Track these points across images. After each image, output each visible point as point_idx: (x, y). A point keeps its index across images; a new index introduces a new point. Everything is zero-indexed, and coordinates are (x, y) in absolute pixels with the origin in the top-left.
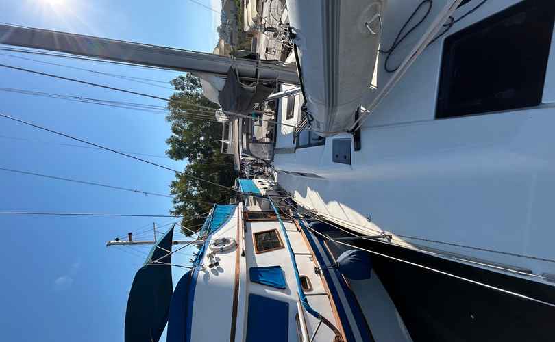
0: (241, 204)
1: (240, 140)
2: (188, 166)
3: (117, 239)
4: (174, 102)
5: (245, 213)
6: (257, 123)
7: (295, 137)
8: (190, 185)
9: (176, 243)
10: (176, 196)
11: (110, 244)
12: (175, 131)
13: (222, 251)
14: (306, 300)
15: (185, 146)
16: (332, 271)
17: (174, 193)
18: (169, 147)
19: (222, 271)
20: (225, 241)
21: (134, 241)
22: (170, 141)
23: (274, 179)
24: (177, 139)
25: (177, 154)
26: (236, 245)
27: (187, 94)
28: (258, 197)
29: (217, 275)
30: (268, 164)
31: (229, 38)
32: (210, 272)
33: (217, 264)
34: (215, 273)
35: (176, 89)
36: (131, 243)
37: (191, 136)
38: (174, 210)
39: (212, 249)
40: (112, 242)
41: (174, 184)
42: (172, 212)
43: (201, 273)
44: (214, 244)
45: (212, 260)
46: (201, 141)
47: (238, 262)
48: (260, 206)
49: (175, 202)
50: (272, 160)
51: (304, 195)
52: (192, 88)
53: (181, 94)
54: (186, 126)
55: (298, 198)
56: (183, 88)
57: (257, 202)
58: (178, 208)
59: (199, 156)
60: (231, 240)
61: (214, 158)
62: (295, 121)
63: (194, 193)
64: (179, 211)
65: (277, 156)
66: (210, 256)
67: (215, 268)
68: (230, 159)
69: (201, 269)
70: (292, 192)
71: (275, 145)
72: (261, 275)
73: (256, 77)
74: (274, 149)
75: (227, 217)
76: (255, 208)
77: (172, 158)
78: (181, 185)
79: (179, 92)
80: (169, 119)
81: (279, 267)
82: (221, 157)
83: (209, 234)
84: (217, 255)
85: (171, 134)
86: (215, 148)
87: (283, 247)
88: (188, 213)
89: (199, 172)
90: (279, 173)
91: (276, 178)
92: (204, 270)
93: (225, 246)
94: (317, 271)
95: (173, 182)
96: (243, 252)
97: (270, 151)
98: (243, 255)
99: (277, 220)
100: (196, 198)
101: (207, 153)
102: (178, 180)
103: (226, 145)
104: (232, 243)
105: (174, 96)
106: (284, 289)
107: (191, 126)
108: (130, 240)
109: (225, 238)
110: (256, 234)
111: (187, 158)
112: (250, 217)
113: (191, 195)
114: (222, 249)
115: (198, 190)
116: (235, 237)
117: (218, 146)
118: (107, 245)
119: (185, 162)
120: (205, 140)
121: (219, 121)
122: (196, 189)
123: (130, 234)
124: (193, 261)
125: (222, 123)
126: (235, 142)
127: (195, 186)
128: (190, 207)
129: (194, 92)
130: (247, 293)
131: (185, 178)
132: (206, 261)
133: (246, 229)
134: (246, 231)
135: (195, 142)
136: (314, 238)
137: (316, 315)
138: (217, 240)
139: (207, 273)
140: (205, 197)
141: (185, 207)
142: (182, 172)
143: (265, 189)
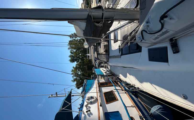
0: (96, 79)
1: (94, 54)
2: (76, 64)
3: (52, 95)
4: (71, 43)
5: (98, 83)
6: (99, 47)
7: (120, 50)
8: (77, 71)
9: (73, 96)
11: (50, 97)
12: (71, 53)
13: (91, 103)
15: (75, 57)
16: (149, 119)
17: (72, 74)
18: (70, 59)
19: (92, 114)
20: (92, 98)
22: (70, 56)
23: (108, 68)
24: (72, 56)
25: (72, 61)
26: (97, 100)
27: (74, 40)
28: (103, 76)
30: (105, 63)
32: (87, 115)
33: (89, 111)
34: (89, 115)
35: (71, 38)
37: (77, 54)
38: (73, 80)
39: (87, 102)
40: (50, 96)
42: (72, 81)
43: (83, 115)
44: (88, 99)
45: (87, 109)
46: (80, 56)
47: (99, 109)
48: (104, 79)
49: (73, 77)
50: (108, 61)
51: (126, 76)
52: (76, 38)
53: (72, 40)
54: (75, 51)
55: (122, 77)
56: (73, 38)
57: (102, 78)
58: (74, 79)
59: (80, 61)
60: (94, 97)
61: (85, 61)
62: (119, 43)
64: (74, 80)
65: (110, 60)
66: (86, 106)
67: (89, 112)
68: (90, 61)
69: (83, 113)
70: (118, 74)
71: (109, 55)
72: (110, 116)
73: (102, 18)
74: (109, 56)
76: (102, 80)
77: (71, 62)
78: (75, 71)
80: (69, 49)
81: (118, 112)
82: (87, 60)
83: (85, 94)
84: (89, 105)
85: (70, 54)
86: (85, 57)
87: (118, 100)
88: (78, 80)
89: (80, 66)
90: (111, 66)
91: (109, 68)
92: (84, 114)
93: (92, 100)
95: (72, 70)
96: (101, 104)
97: (107, 58)
98: (101, 106)
99: (113, 86)
100: (80, 75)
101: (82, 59)
102: (74, 69)
103: (89, 56)
104: (95, 99)
105: (70, 41)
107: (77, 50)
108: (57, 95)
109: (92, 96)
110: (105, 93)
111: (76, 62)
112: (101, 85)
113: (78, 74)
114: (91, 102)
115: (80, 72)
116: (96, 96)
117: (86, 57)
118: (49, 98)
120: (82, 55)
121: (85, 47)
122: (79, 72)
123: (56, 93)
124: (79, 109)
125: (87, 48)
126: (92, 55)
127: (79, 71)
128: (78, 78)
129: (77, 39)
131: (76, 68)
132: (85, 109)
133: (100, 91)
135: (78, 56)
138: (89, 97)
139: (85, 115)
140: (83, 75)
141: (76, 78)
142: (75, 66)
143: (105, 72)
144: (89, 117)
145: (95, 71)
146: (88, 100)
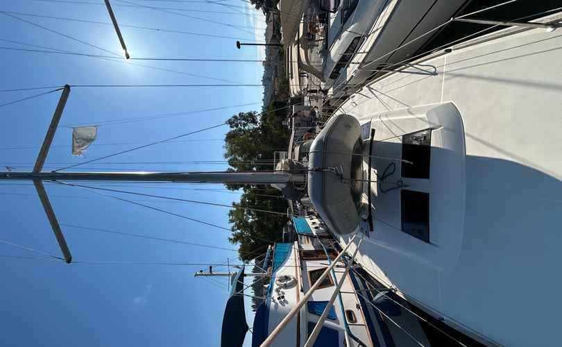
0: (296, 242)
2: (243, 195)
3: (201, 271)
4: (230, 137)
5: (300, 252)
8: (245, 213)
9: (245, 275)
10: (233, 224)
11: (197, 275)
12: (231, 163)
13: (286, 287)
14: (348, 328)
16: (370, 308)
17: (232, 221)
19: (287, 303)
20: (287, 278)
21: (214, 273)
26: (296, 282)
27: (240, 130)
29: (284, 305)
31: (274, 71)
32: (279, 303)
33: (283, 297)
34: (282, 304)
35: (231, 127)
36: (212, 275)
38: (232, 237)
39: (278, 285)
40: (198, 273)
41: (231, 213)
42: (230, 239)
43: (273, 304)
45: (279, 294)
47: (298, 296)
48: (313, 244)
49: (233, 230)
52: (245, 125)
53: (235, 131)
54: (240, 158)
56: (237, 126)
57: (309, 240)
58: (236, 235)
60: (291, 277)
63: (250, 221)
64: (236, 239)
66: (278, 291)
67: (282, 300)
69: (272, 300)
72: (316, 308)
75: (286, 256)
76: (308, 246)
77: (229, 189)
78: (237, 214)
79: (233, 129)
80: (226, 156)
83: (274, 271)
84: (282, 290)
85: (228, 166)
87: (332, 285)
88: (245, 240)
89: (254, 201)
92: (274, 301)
93: (287, 282)
94: (358, 306)
95: (231, 211)
96: (302, 289)
98: (302, 291)
99: (326, 259)
100: (252, 225)
102: (235, 209)
104: (292, 280)
105: (230, 133)
106: (334, 319)
107: (245, 159)
108: (211, 271)
109: (287, 275)
110: (311, 272)
111: (242, 188)
112: (305, 256)
113: (247, 222)
114: (285, 284)
115: (253, 218)
116: (294, 275)
118: (195, 276)
119: (241, 191)
122: (251, 217)
123: (211, 267)
127: (250, 214)
128: (247, 234)
129: (246, 128)
130: (306, 320)
131: (241, 207)
132: (275, 294)
133: (303, 267)
134: (302, 269)
136: (358, 279)
137: (356, 340)
138: (281, 277)
139: (277, 304)
140: (260, 225)
141: (242, 234)
142: (238, 201)
143: (316, 228)
144: (282, 306)
145: (293, 223)
146: (280, 281)
